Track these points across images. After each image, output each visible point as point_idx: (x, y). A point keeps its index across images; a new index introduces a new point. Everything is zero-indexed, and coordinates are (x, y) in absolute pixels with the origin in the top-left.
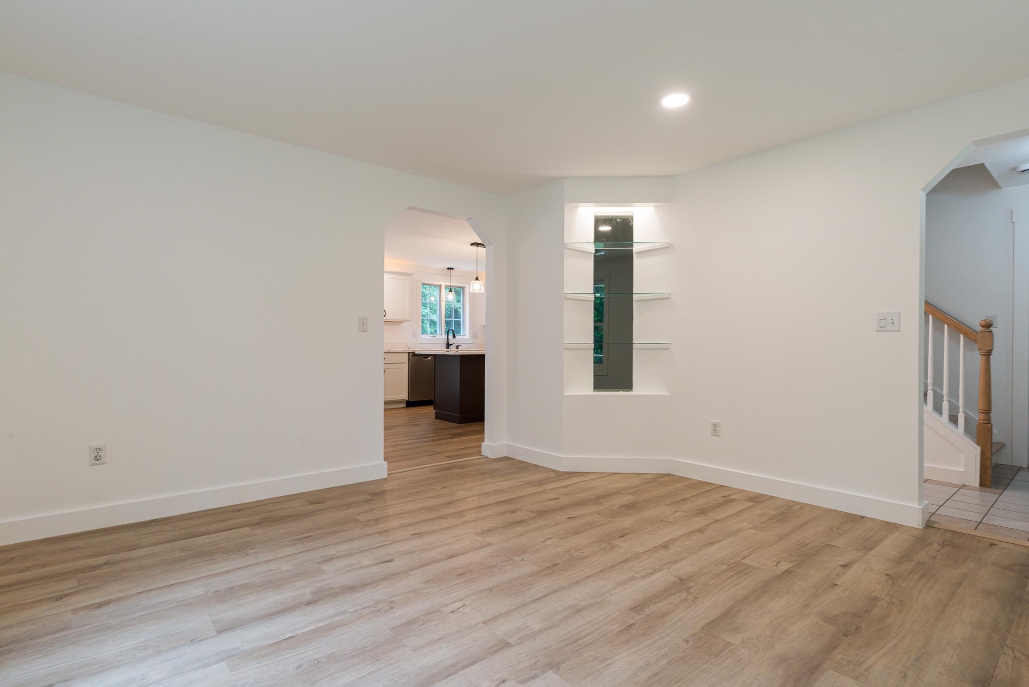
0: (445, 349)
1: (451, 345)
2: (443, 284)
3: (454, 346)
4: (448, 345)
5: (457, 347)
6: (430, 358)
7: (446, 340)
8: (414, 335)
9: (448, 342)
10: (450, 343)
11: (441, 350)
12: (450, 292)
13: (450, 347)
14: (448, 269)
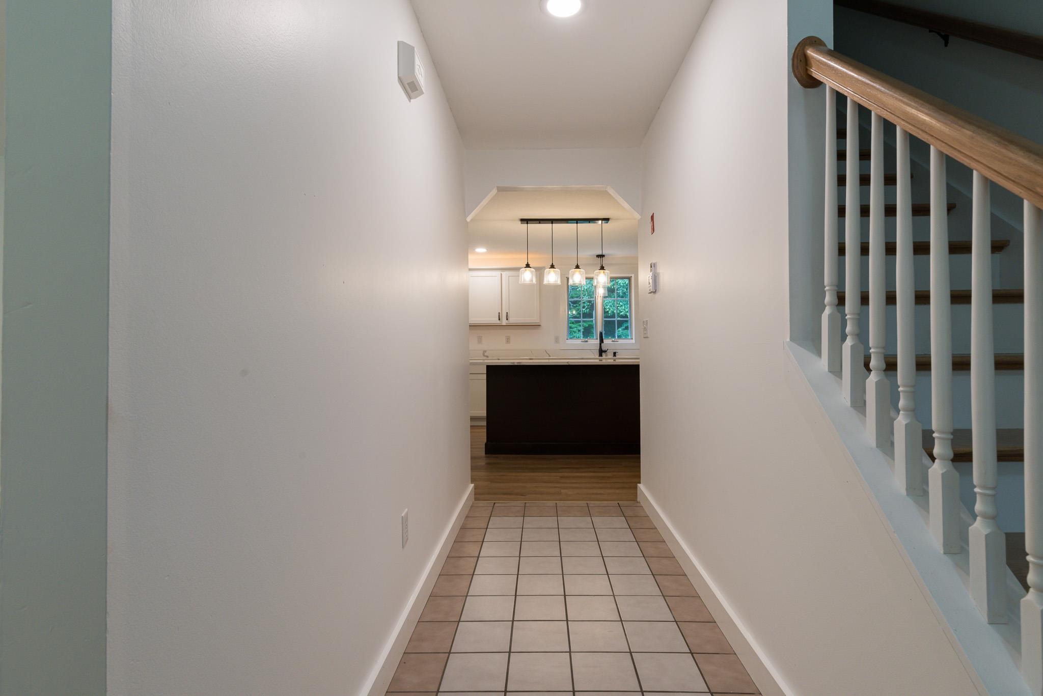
0: (597, 356)
1: (606, 351)
3: (610, 353)
4: (601, 352)
5: (615, 354)
7: (599, 345)
8: (557, 340)
9: (600, 348)
10: (604, 349)
11: (592, 358)
13: (603, 354)
14: (597, 256)
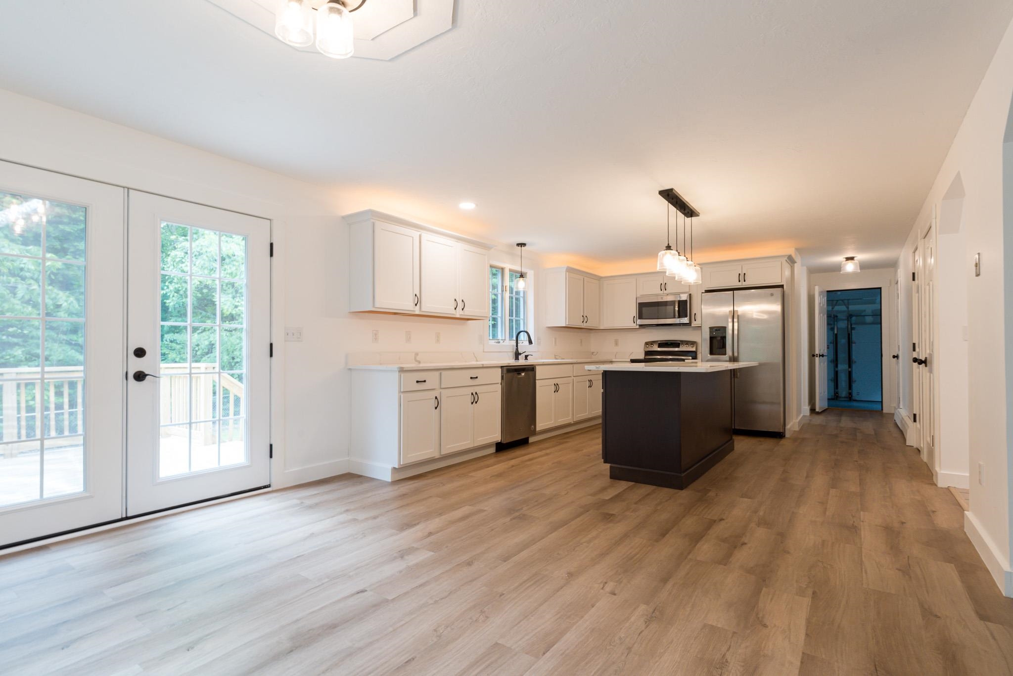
0: (514, 361)
1: (521, 354)
2: (508, 266)
3: (523, 355)
5: (526, 357)
6: (523, 374)
7: (515, 348)
9: (517, 349)
11: (510, 360)
12: (522, 279)
13: (519, 356)
14: (518, 245)
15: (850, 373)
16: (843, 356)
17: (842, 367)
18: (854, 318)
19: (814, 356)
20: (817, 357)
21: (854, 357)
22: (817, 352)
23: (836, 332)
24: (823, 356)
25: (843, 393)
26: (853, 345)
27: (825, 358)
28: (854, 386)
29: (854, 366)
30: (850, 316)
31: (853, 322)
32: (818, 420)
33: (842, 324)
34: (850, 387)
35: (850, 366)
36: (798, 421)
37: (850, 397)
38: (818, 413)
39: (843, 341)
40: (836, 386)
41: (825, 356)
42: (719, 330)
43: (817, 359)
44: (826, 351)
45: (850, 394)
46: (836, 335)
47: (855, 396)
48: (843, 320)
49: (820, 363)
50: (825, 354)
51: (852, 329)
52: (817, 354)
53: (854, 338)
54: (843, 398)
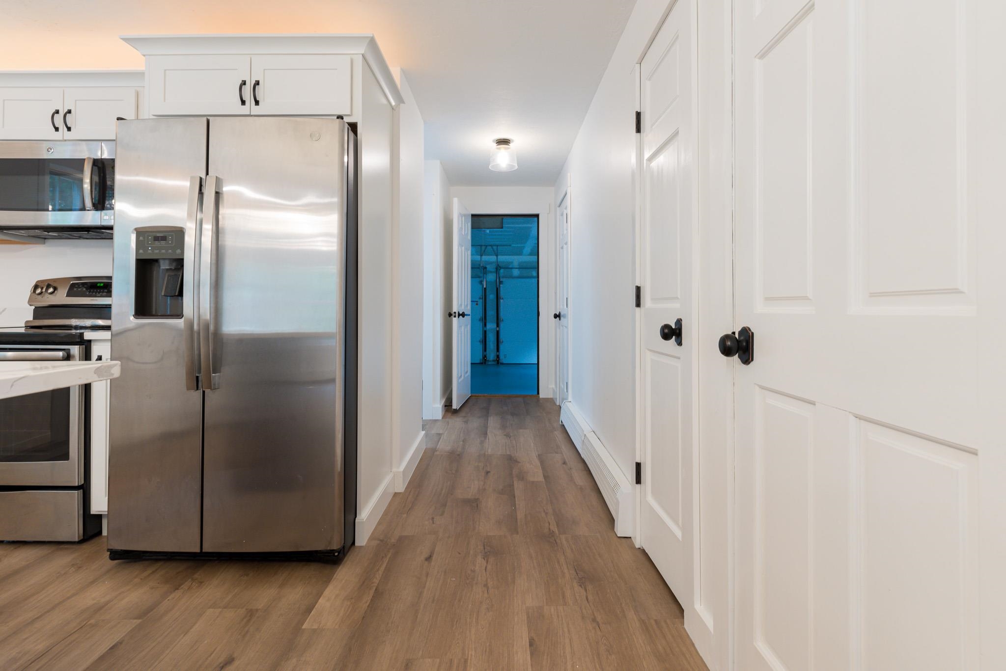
15: (498, 333)
16: (491, 313)
17: (491, 326)
18: (502, 271)
19: (450, 315)
20: (455, 317)
21: (502, 314)
22: (455, 309)
23: (485, 286)
24: (463, 315)
25: (491, 356)
26: (501, 301)
27: (467, 319)
28: (501, 347)
29: (502, 325)
30: (498, 268)
31: (501, 275)
32: (457, 422)
33: (491, 277)
34: (498, 350)
35: (498, 325)
36: (402, 468)
37: (498, 361)
38: (456, 412)
39: (491, 297)
40: (485, 349)
41: (467, 315)
42: (164, 238)
43: (455, 320)
44: (469, 307)
45: (498, 356)
46: (485, 289)
47: (503, 359)
48: (491, 272)
49: (459, 327)
50: (468, 310)
51: (501, 282)
52: (455, 313)
53: (502, 293)
54: (490, 361)
